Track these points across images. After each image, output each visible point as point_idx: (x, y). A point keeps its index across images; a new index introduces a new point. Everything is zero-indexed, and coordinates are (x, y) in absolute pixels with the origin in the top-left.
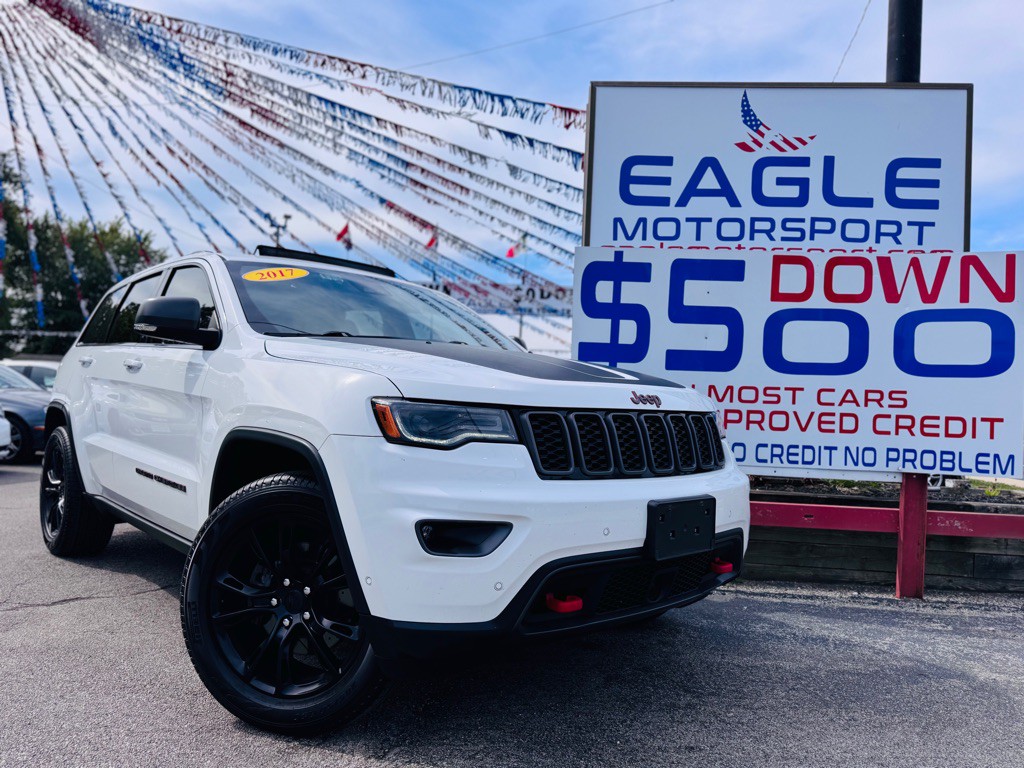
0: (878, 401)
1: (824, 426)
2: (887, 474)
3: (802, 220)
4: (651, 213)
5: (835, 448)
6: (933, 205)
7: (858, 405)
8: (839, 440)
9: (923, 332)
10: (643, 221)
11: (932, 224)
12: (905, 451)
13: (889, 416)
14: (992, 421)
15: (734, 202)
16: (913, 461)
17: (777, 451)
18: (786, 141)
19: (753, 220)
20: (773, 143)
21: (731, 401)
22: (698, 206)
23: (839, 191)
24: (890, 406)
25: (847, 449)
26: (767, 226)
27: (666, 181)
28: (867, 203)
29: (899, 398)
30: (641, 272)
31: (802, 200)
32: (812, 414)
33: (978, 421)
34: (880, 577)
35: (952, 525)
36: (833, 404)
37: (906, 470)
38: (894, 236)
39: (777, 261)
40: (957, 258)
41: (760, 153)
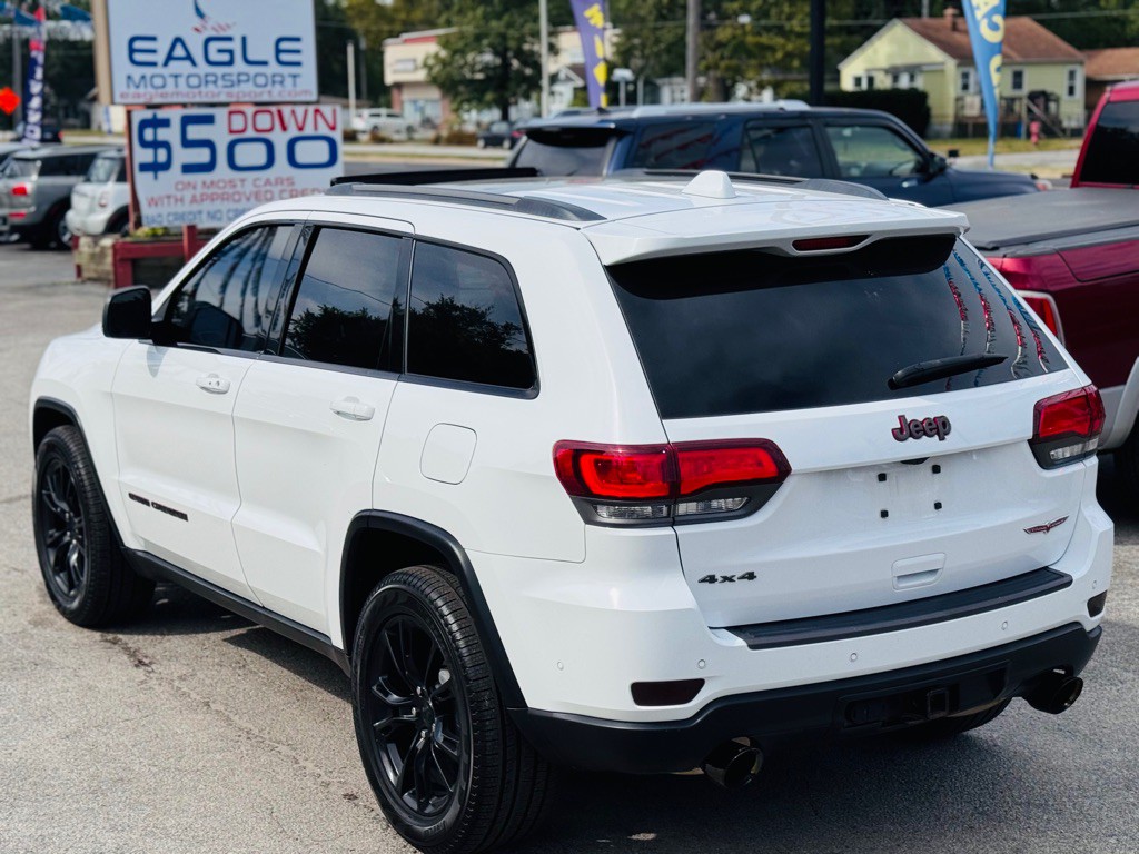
0: (281, 183)
3: (233, 75)
4: (148, 71)
6: (298, 64)
7: (272, 186)
9: (300, 147)
10: (143, 77)
11: (300, 76)
15: (194, 64)
18: (219, 26)
19: (207, 75)
20: (213, 27)
22: (174, 66)
23: (250, 57)
24: (287, 185)
26: (214, 79)
27: (153, 51)
28: (264, 63)
29: (290, 181)
30: (166, 123)
31: (230, 63)
32: (252, 192)
36: (261, 187)
38: (281, 82)
39: (231, 113)
40: (311, 109)
41: (206, 34)
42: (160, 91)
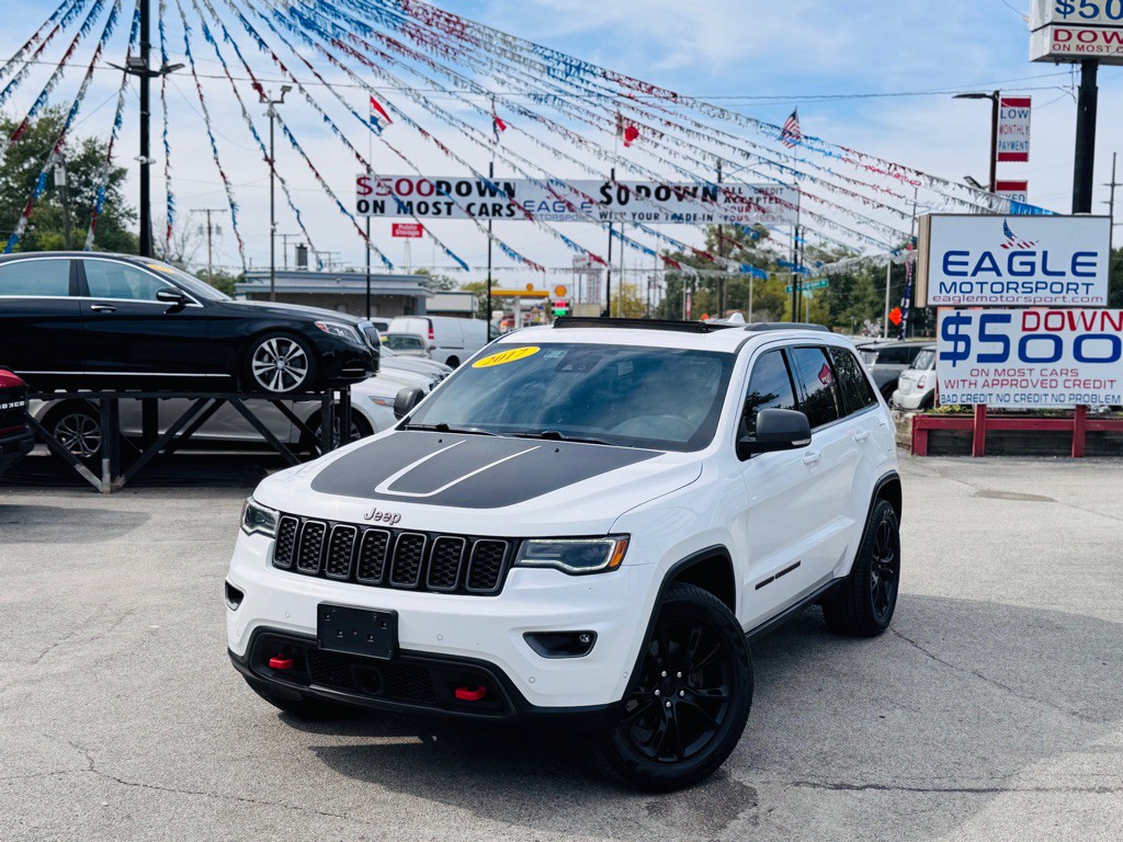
0: (1066, 374)
1: (1043, 385)
2: (1069, 405)
3: (1032, 283)
4: (958, 280)
5: (1048, 395)
6: (1093, 275)
7: (1058, 376)
8: (1050, 391)
9: (1085, 343)
10: (955, 284)
11: (1093, 284)
12: (1077, 395)
13: (1070, 380)
14: (1112, 381)
15: (999, 274)
16: (1080, 399)
17: (1023, 397)
18: (1024, 243)
19: (1008, 283)
20: (1018, 244)
21: (1004, 375)
22: (981, 276)
23: (1049, 268)
24: (1071, 376)
25: (1053, 395)
26: (1015, 286)
27: (966, 264)
28: (1063, 274)
29: (1075, 372)
30: (967, 321)
31: (1031, 273)
32: (1038, 380)
33: (1106, 381)
34: (1066, 451)
35: (1097, 426)
36: (1047, 376)
37: (1077, 403)
38: (1075, 290)
39: (1025, 314)
40: (1099, 312)
41: (1012, 250)
42: (967, 295)
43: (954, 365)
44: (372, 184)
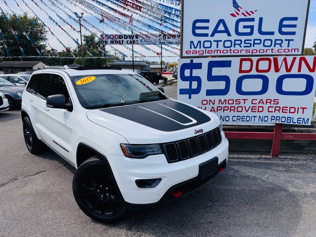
0: (270, 103)
1: (253, 110)
2: (271, 123)
3: (251, 40)
4: (202, 39)
5: (256, 117)
6: (294, 33)
7: (264, 104)
8: (257, 114)
9: (286, 81)
10: (200, 42)
11: (293, 40)
12: (277, 117)
13: (273, 107)
14: (303, 108)
15: (229, 35)
16: (279, 120)
17: (239, 118)
18: (247, 13)
19: (235, 41)
20: (243, 13)
21: (226, 104)
22: (218, 36)
23: (264, 29)
24: (273, 104)
25: (260, 117)
26: (239, 42)
27: (207, 28)
28: (272, 33)
29: (276, 101)
30: (199, 66)
31: (251, 33)
32: (250, 107)
33: (299, 108)
35: (288, 137)
36: (256, 104)
37: (276, 122)
38: (280, 44)
39: (242, 60)
41: (238, 17)
42: (207, 49)
43: (190, 98)
44: (104, 36)
